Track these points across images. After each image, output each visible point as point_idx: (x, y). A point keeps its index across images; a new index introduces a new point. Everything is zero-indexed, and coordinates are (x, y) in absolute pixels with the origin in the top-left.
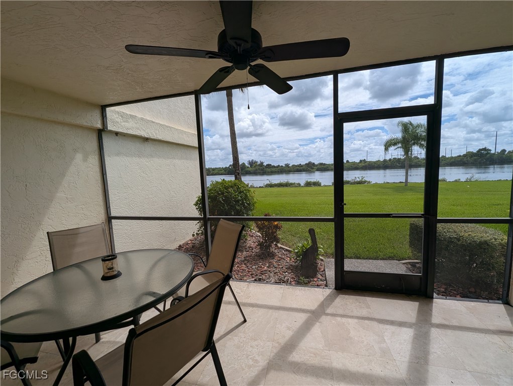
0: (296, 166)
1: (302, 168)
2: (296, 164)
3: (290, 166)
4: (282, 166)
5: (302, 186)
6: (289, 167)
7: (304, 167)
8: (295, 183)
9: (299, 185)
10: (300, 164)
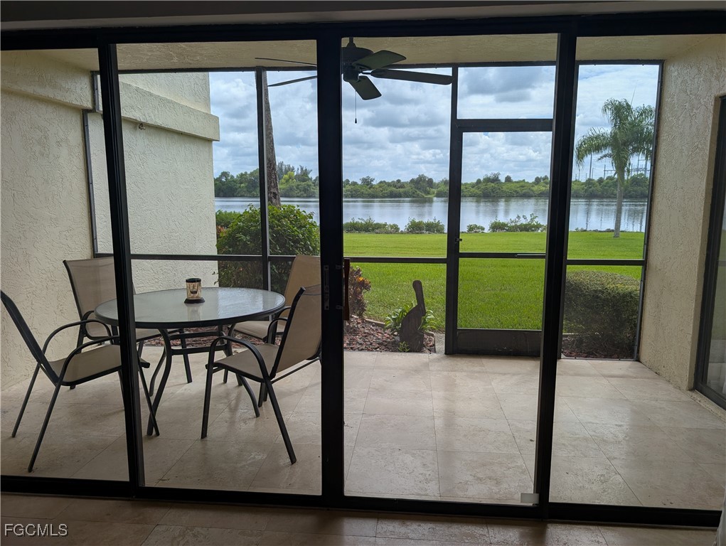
0: (389, 185)
1: (401, 190)
2: (389, 180)
3: (374, 183)
4: (355, 184)
5: (402, 233)
6: (372, 187)
7: (407, 188)
8: (385, 225)
9: (395, 229)
10: (399, 181)
